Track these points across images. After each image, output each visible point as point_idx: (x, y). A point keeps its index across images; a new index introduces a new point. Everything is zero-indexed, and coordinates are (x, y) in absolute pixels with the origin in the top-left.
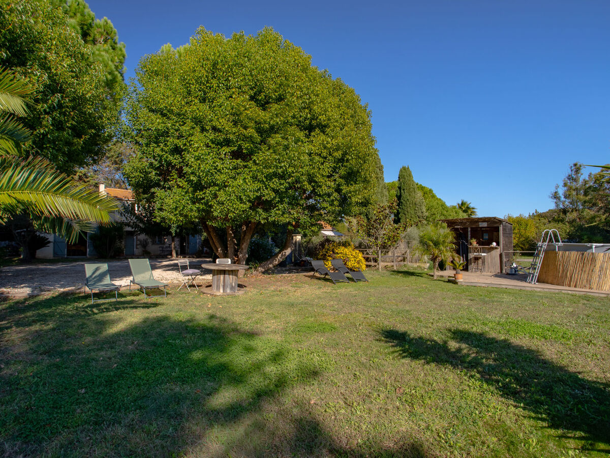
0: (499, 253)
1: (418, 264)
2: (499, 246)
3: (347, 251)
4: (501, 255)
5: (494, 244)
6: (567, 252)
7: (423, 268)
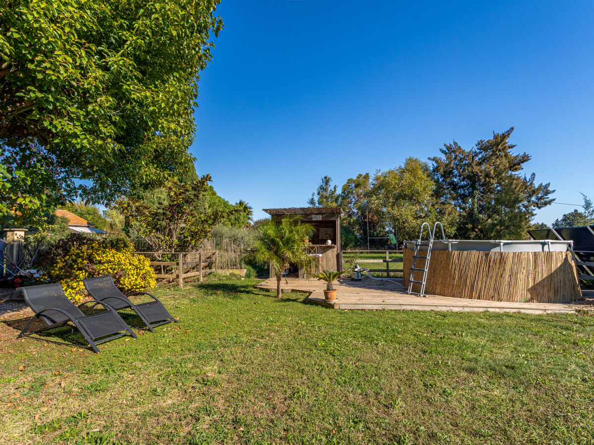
0: (336, 253)
1: (231, 271)
2: (335, 244)
3: (120, 256)
4: (338, 256)
5: (330, 242)
6: (465, 252)
7: (239, 276)
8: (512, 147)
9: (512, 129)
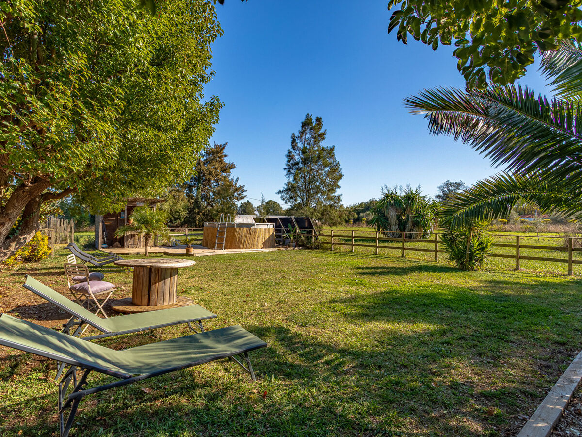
6: (242, 228)
8: (226, 156)
9: (227, 143)
